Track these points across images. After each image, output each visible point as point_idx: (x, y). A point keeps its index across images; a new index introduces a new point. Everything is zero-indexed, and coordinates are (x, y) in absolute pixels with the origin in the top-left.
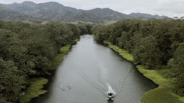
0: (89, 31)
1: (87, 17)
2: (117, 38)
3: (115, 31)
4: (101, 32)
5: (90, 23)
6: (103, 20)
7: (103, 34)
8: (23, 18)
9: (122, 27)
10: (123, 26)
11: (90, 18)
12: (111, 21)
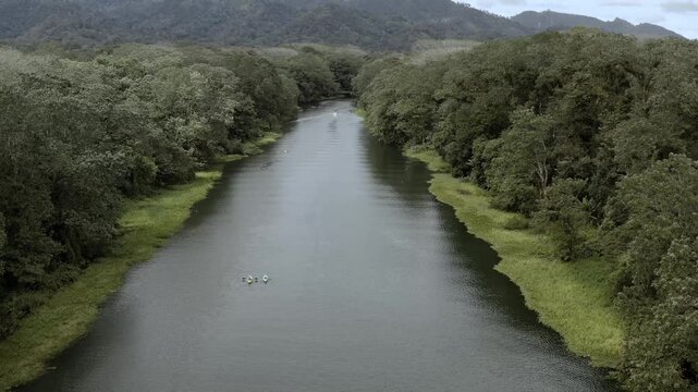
0: (345, 85)
1: (348, 28)
2: (477, 143)
3: (464, 100)
4: (392, 98)
5: (354, 51)
6: (410, 38)
7: (400, 108)
8: (93, 31)
9: (508, 77)
10: (511, 71)
11: (360, 31)
12: (444, 42)
